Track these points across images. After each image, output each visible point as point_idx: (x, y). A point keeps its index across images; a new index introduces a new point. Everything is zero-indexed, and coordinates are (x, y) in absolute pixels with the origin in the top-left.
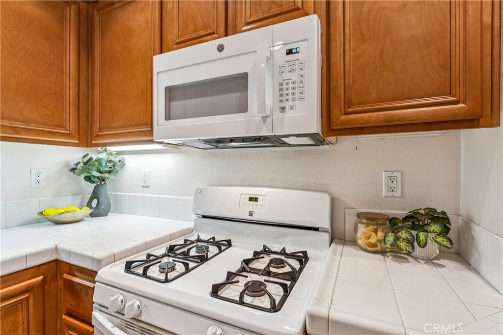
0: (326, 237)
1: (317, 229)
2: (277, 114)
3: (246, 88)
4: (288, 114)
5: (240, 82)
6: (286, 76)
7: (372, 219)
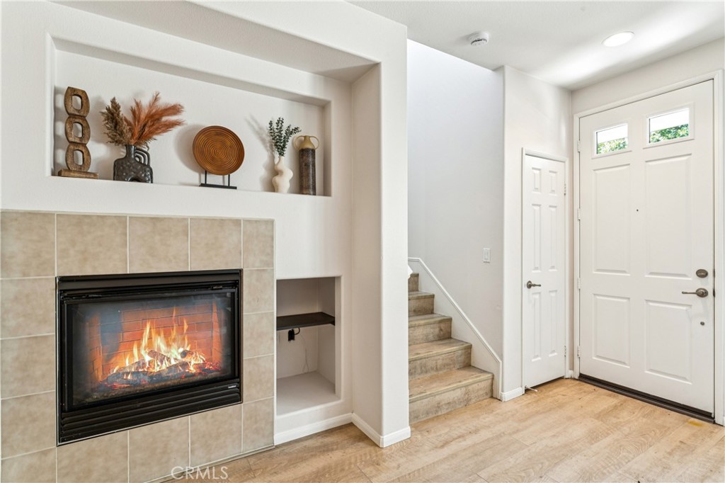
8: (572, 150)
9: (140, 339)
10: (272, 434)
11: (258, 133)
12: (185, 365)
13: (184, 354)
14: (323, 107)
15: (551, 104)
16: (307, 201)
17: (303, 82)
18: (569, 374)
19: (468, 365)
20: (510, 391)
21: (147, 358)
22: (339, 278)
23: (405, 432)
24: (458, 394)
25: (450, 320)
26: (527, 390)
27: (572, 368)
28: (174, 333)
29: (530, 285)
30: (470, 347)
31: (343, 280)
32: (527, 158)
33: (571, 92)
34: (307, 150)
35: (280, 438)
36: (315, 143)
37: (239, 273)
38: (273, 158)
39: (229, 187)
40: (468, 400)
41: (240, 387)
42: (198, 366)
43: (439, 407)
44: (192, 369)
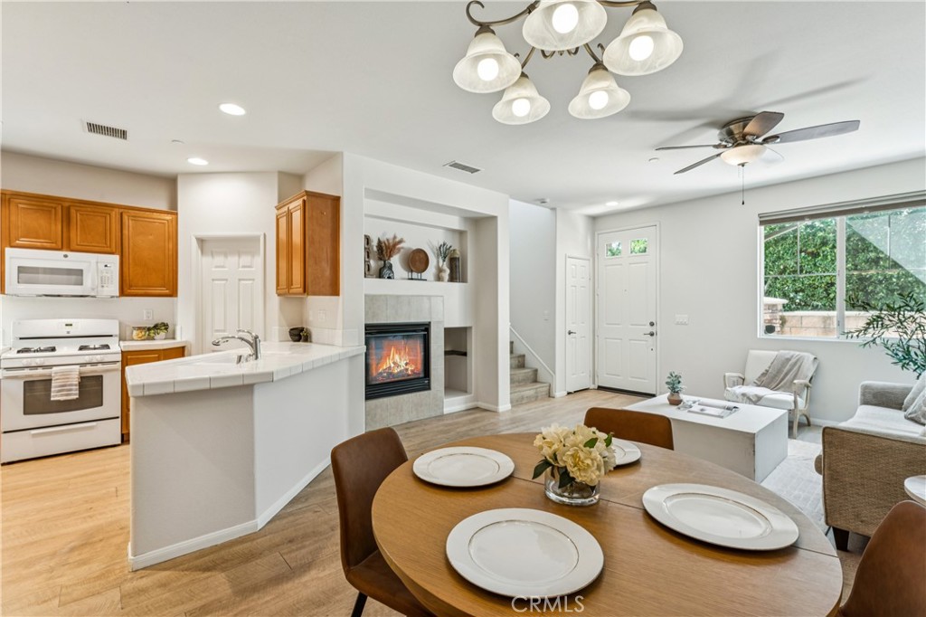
0: (117, 339)
1: (111, 336)
2: (100, 288)
3: (82, 275)
4: (105, 289)
5: (80, 272)
6: (104, 274)
7: (139, 328)
8: (594, 253)
9: (389, 356)
10: (443, 408)
11: (432, 249)
12: (407, 370)
13: (406, 364)
14: (461, 233)
15: (581, 225)
16: (456, 286)
17: (455, 223)
18: (592, 387)
19: (535, 381)
20: (559, 393)
21: (392, 365)
22: (470, 328)
23: (509, 406)
24: (532, 392)
25: (524, 356)
26: (569, 393)
27: (594, 383)
28: (402, 353)
29: (570, 333)
30: (536, 371)
31: (473, 330)
32: (568, 259)
33: (594, 219)
34: (456, 258)
35: (447, 410)
36: (458, 254)
37: (429, 324)
38: (438, 262)
39: (421, 280)
40: (537, 397)
41: (429, 383)
42: (412, 371)
43: (522, 398)
44: (410, 372)
